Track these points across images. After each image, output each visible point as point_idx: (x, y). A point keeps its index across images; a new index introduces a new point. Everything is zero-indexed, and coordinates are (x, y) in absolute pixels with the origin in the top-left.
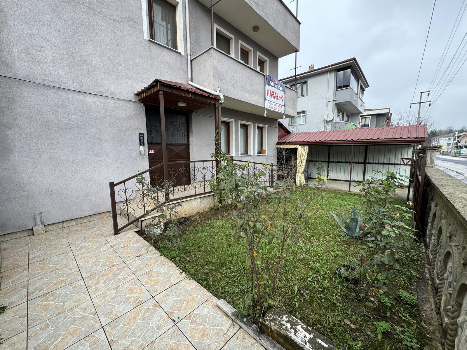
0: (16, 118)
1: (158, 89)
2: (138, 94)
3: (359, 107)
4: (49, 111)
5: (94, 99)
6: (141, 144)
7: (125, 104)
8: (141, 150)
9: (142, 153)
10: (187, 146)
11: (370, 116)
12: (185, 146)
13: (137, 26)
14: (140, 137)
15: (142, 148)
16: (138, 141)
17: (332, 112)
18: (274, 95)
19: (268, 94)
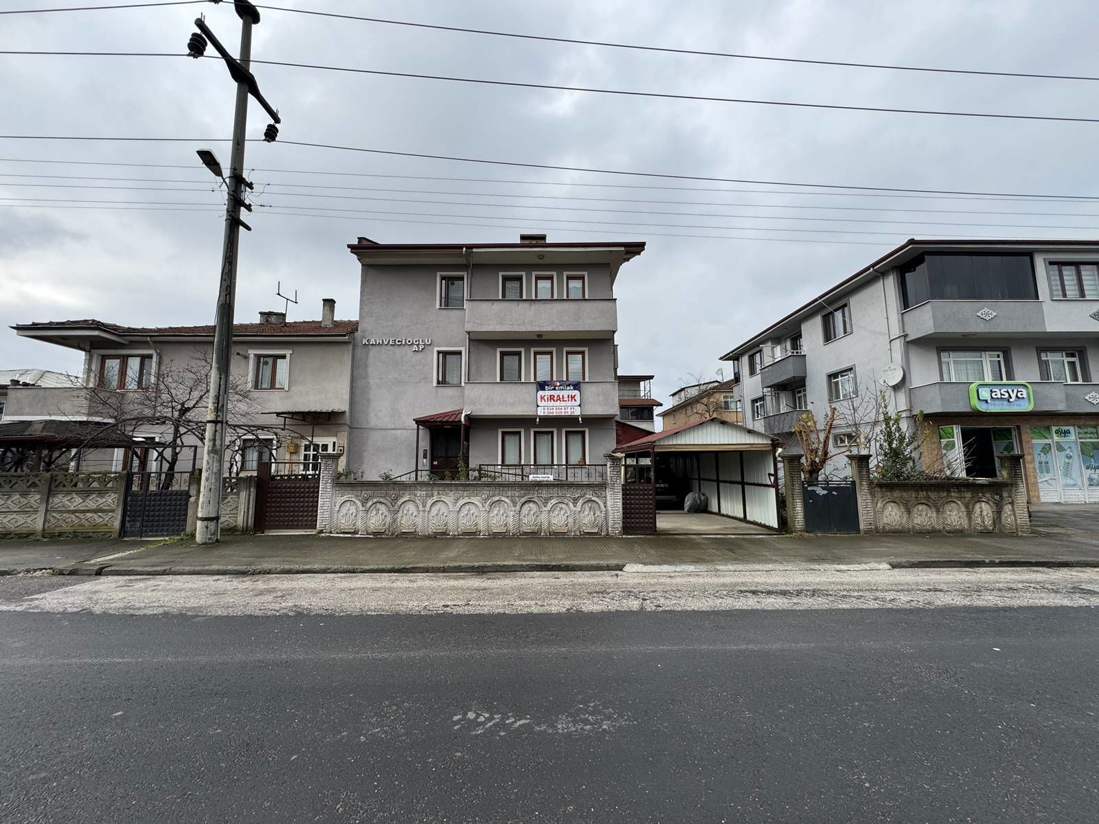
6: (424, 458)
13: (429, 380)
14: (424, 452)
18: (555, 399)
19: (543, 400)
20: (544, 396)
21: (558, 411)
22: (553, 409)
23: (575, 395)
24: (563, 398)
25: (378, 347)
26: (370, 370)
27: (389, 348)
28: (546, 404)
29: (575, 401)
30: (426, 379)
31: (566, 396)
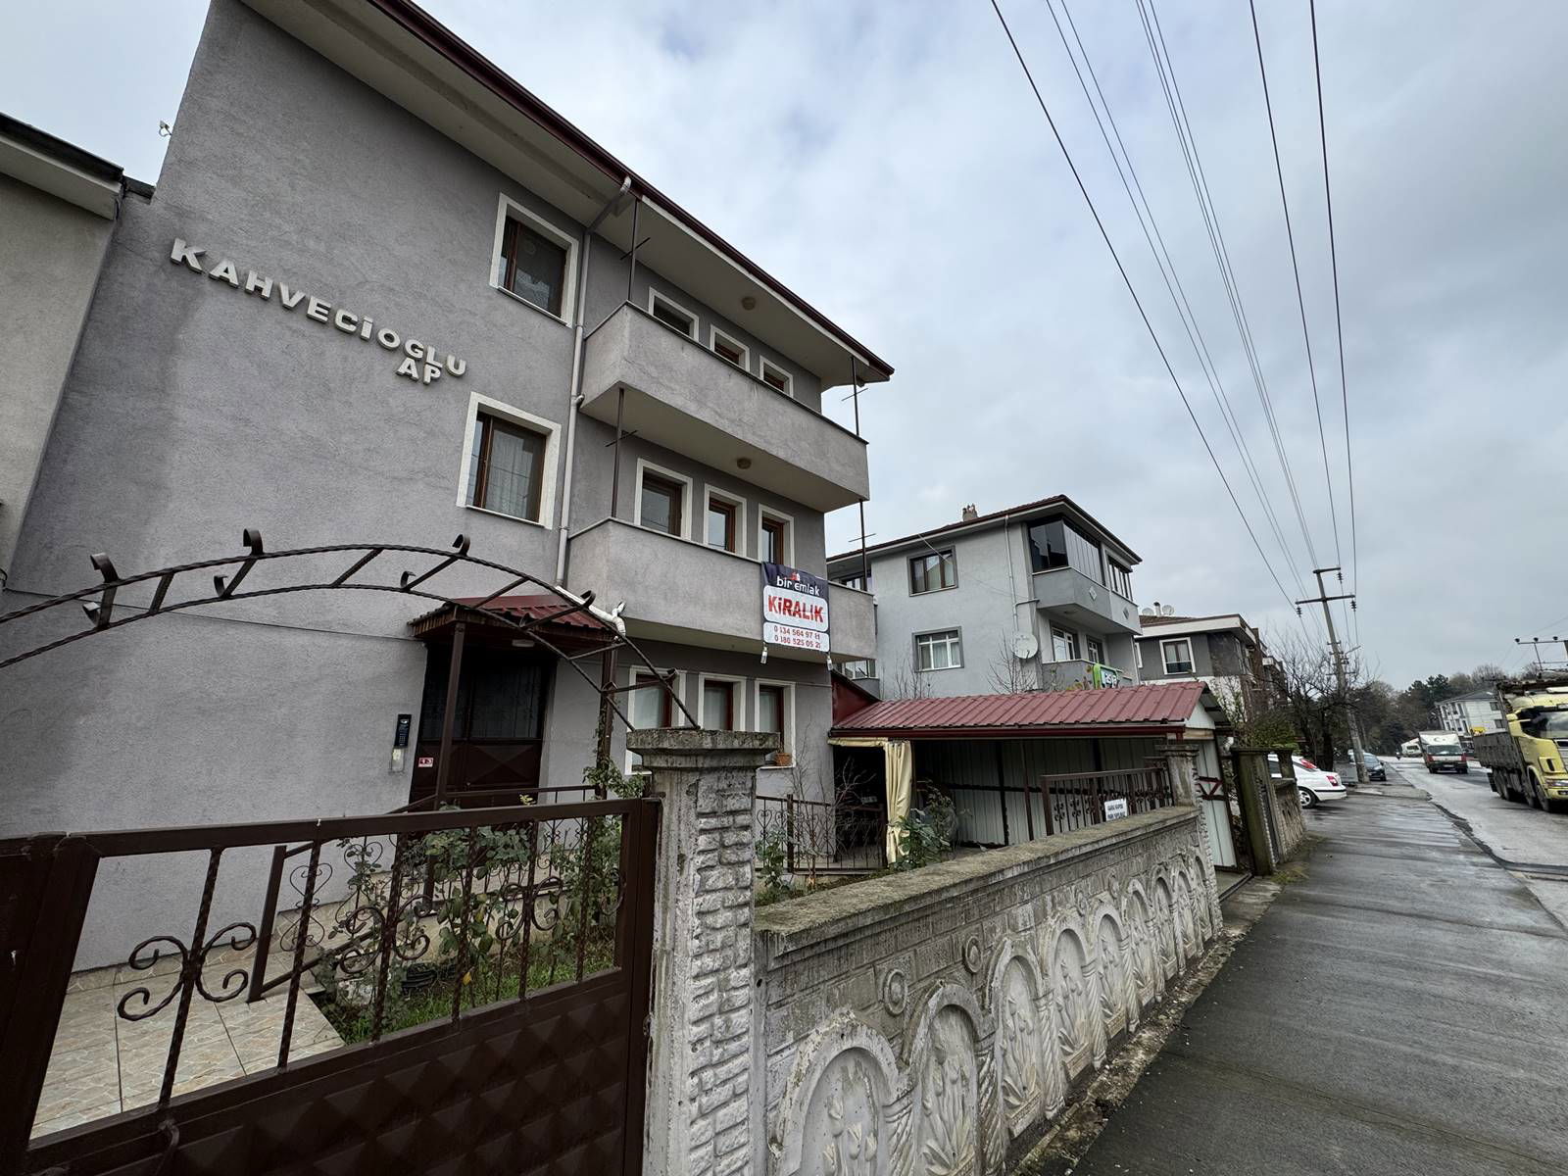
0: (109, 691)
1: (454, 619)
2: (416, 624)
3: (1118, 618)
4: (188, 674)
5: (304, 639)
6: (397, 745)
7: (378, 646)
8: (395, 758)
9: (394, 768)
10: (536, 746)
11: (1188, 639)
12: (530, 746)
13: (443, 483)
14: (399, 723)
15: (398, 754)
16: (392, 736)
17: (1033, 633)
18: (792, 609)
19: (773, 608)
20: (775, 598)
21: (796, 637)
22: (789, 632)
23: (821, 609)
24: (804, 610)
25: (246, 302)
27: (301, 323)
28: (777, 617)
29: (821, 620)
30: (436, 477)
31: (808, 607)
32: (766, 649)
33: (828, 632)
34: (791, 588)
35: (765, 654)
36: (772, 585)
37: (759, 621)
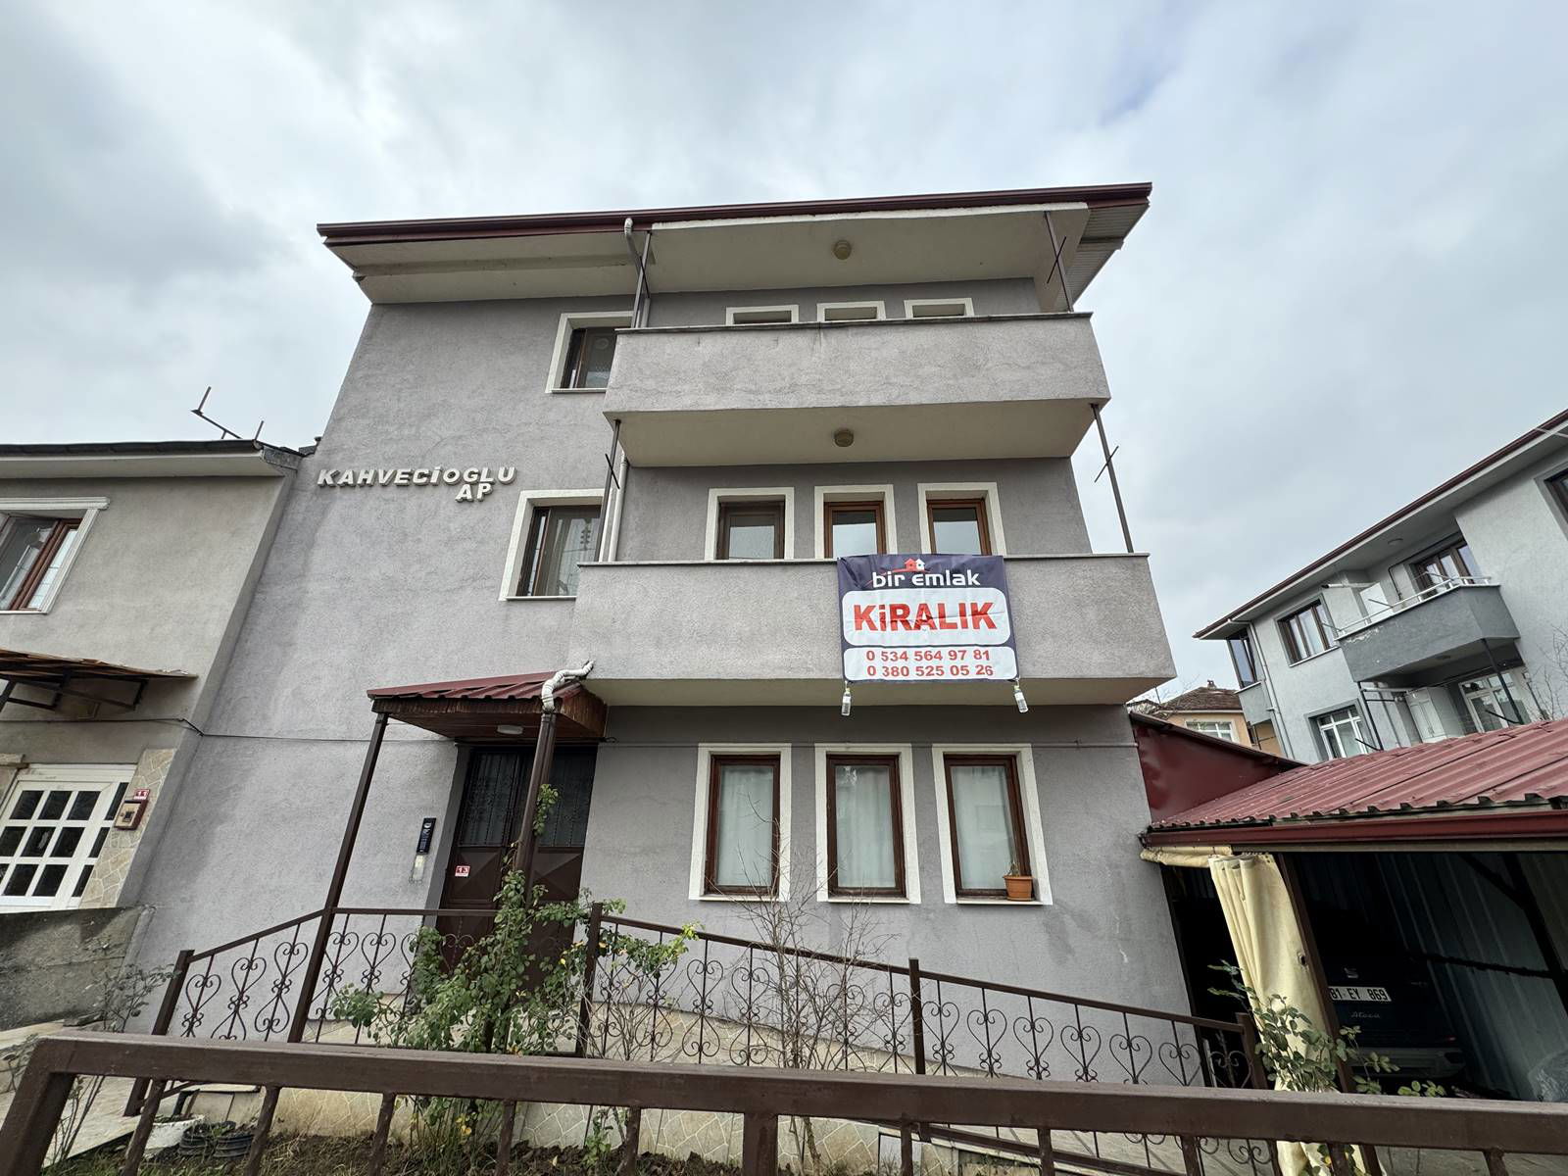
6: (419, 851)
8: (416, 865)
9: (415, 877)
12: (574, 856)
14: (423, 828)
15: (420, 859)
16: (417, 841)
18: (912, 618)
19: (865, 624)
20: (870, 609)
21: (924, 663)
22: (905, 657)
23: (988, 606)
24: (942, 616)
25: (359, 493)
26: (318, 556)
27: (392, 492)
28: (876, 636)
29: (991, 625)
30: (483, 579)
31: (952, 610)
32: (847, 692)
33: (1011, 643)
34: (907, 584)
35: (846, 700)
36: (864, 589)
37: (839, 648)
